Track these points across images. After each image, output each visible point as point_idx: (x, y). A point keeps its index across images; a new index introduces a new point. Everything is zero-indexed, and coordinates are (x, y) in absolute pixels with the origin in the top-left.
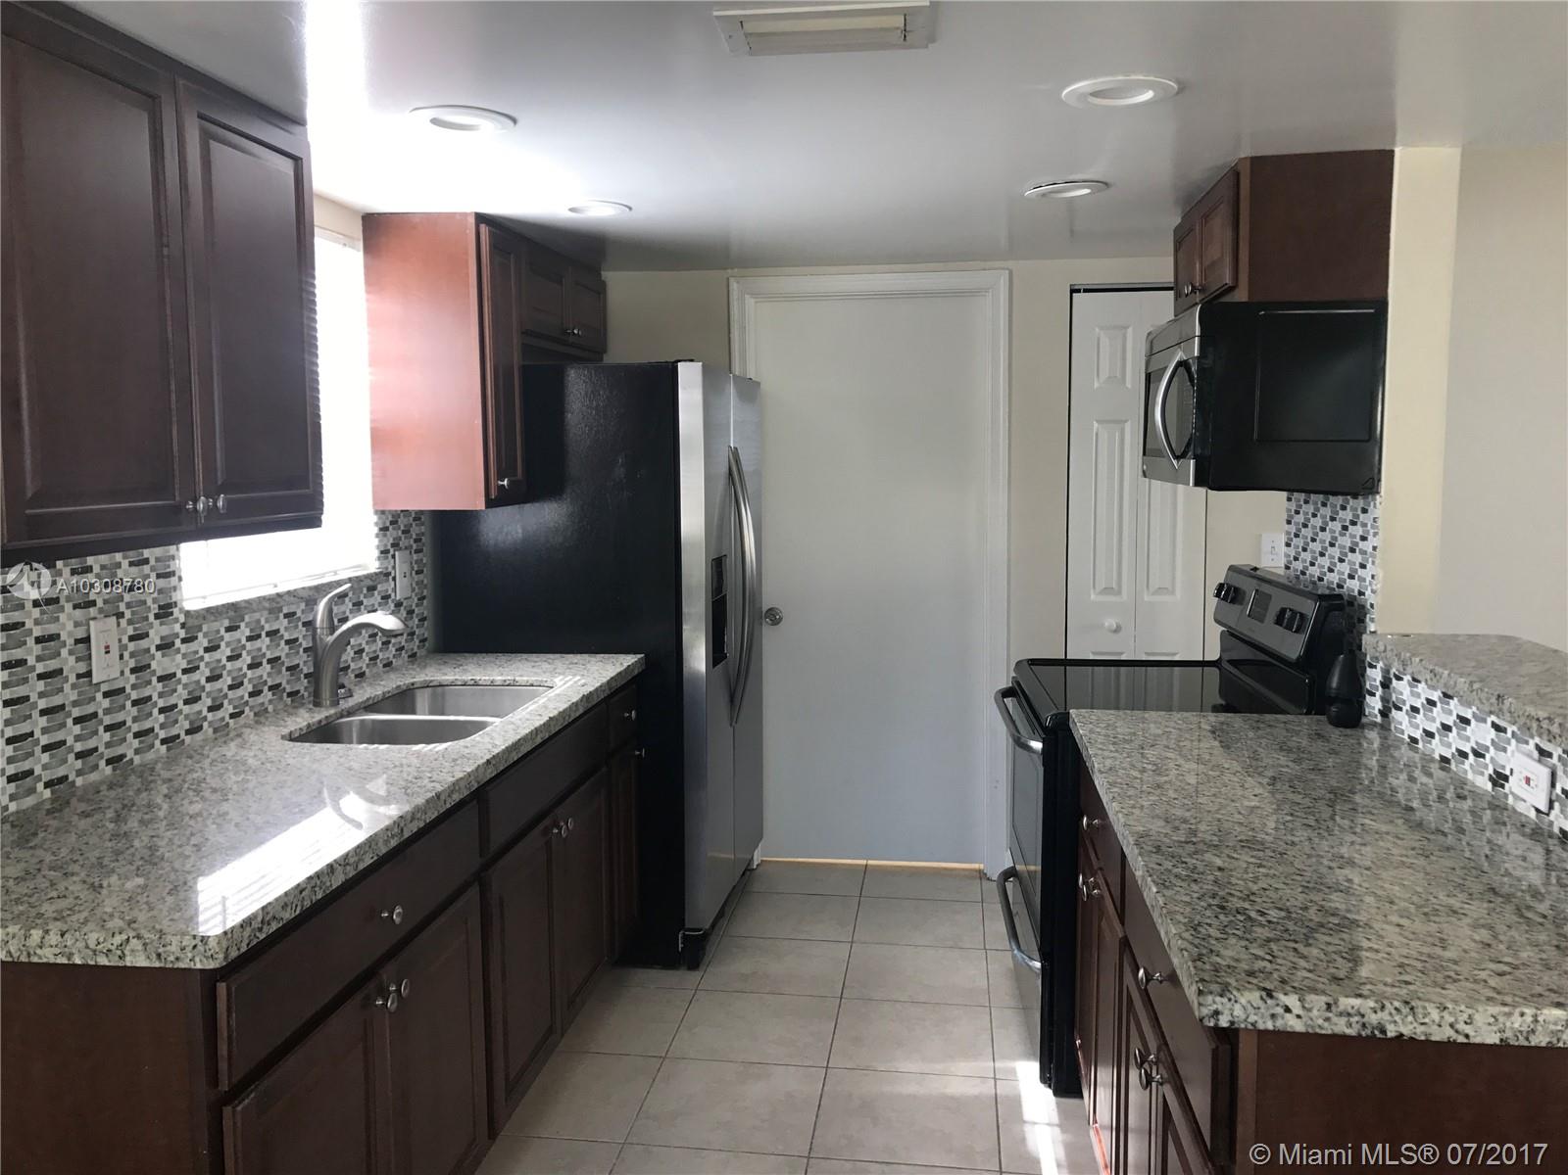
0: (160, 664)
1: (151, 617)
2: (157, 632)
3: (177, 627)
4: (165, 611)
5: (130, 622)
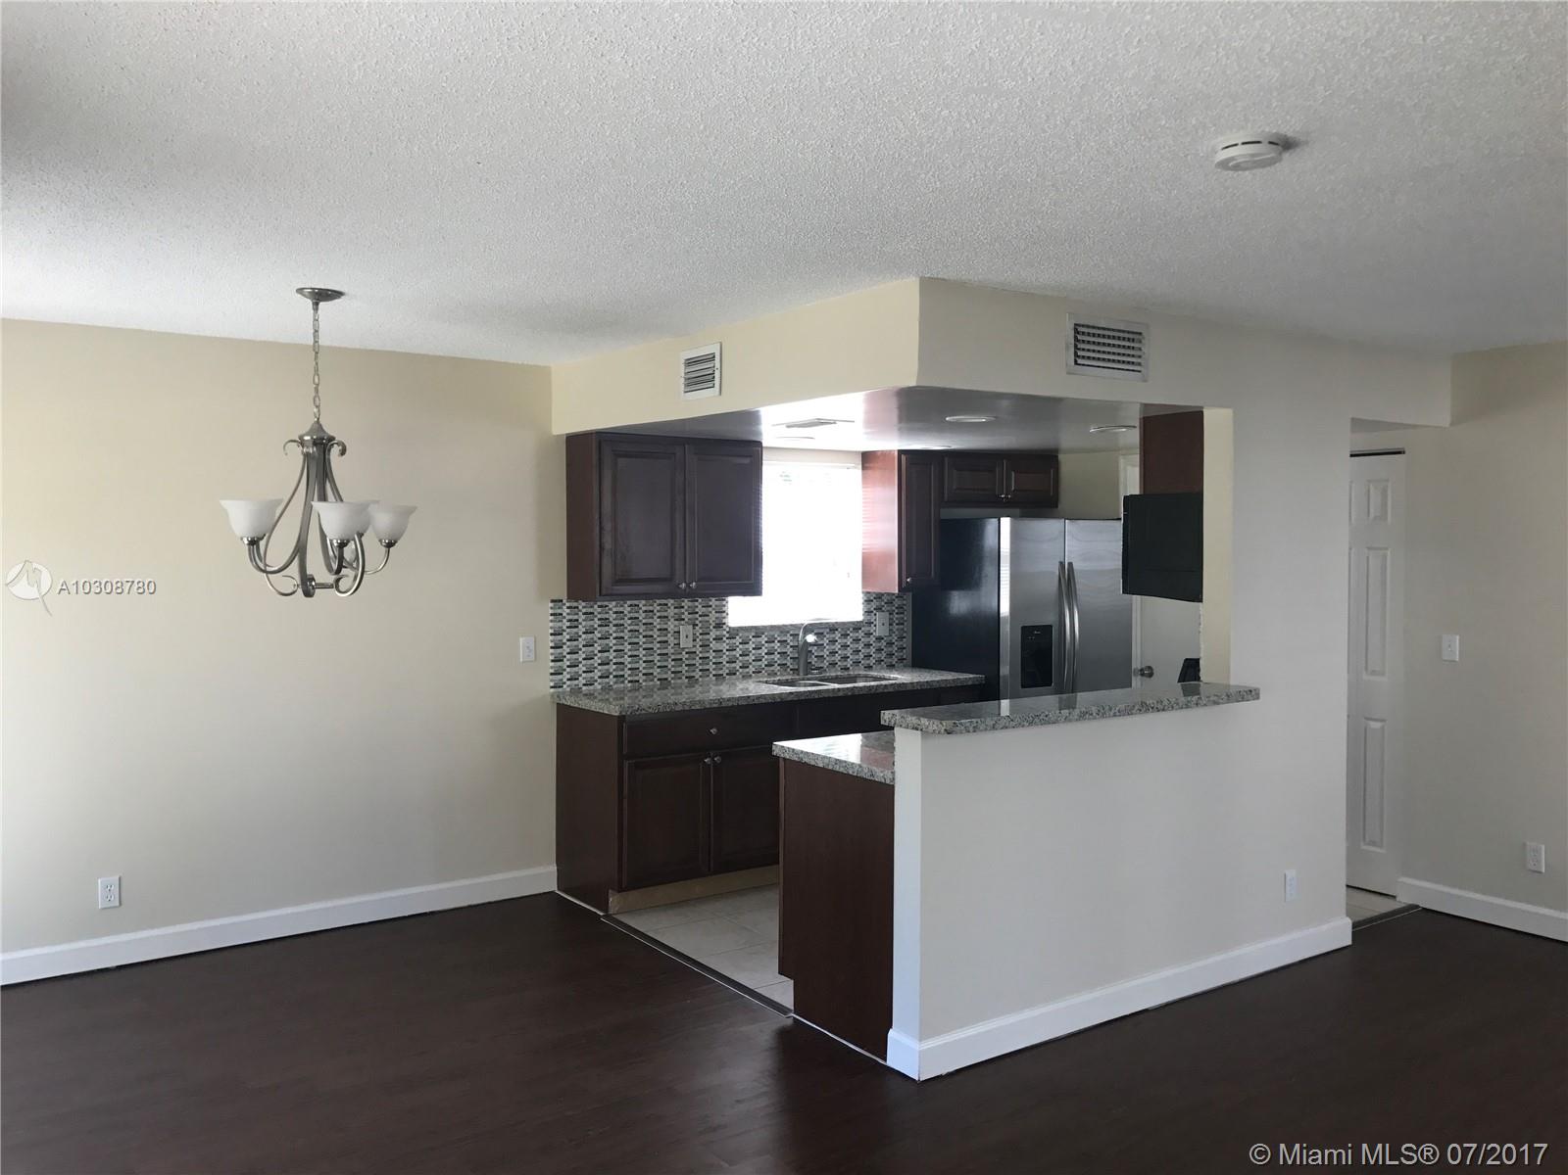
0: (714, 645)
1: (711, 627)
2: (713, 634)
3: (725, 633)
4: (720, 625)
5: (700, 628)
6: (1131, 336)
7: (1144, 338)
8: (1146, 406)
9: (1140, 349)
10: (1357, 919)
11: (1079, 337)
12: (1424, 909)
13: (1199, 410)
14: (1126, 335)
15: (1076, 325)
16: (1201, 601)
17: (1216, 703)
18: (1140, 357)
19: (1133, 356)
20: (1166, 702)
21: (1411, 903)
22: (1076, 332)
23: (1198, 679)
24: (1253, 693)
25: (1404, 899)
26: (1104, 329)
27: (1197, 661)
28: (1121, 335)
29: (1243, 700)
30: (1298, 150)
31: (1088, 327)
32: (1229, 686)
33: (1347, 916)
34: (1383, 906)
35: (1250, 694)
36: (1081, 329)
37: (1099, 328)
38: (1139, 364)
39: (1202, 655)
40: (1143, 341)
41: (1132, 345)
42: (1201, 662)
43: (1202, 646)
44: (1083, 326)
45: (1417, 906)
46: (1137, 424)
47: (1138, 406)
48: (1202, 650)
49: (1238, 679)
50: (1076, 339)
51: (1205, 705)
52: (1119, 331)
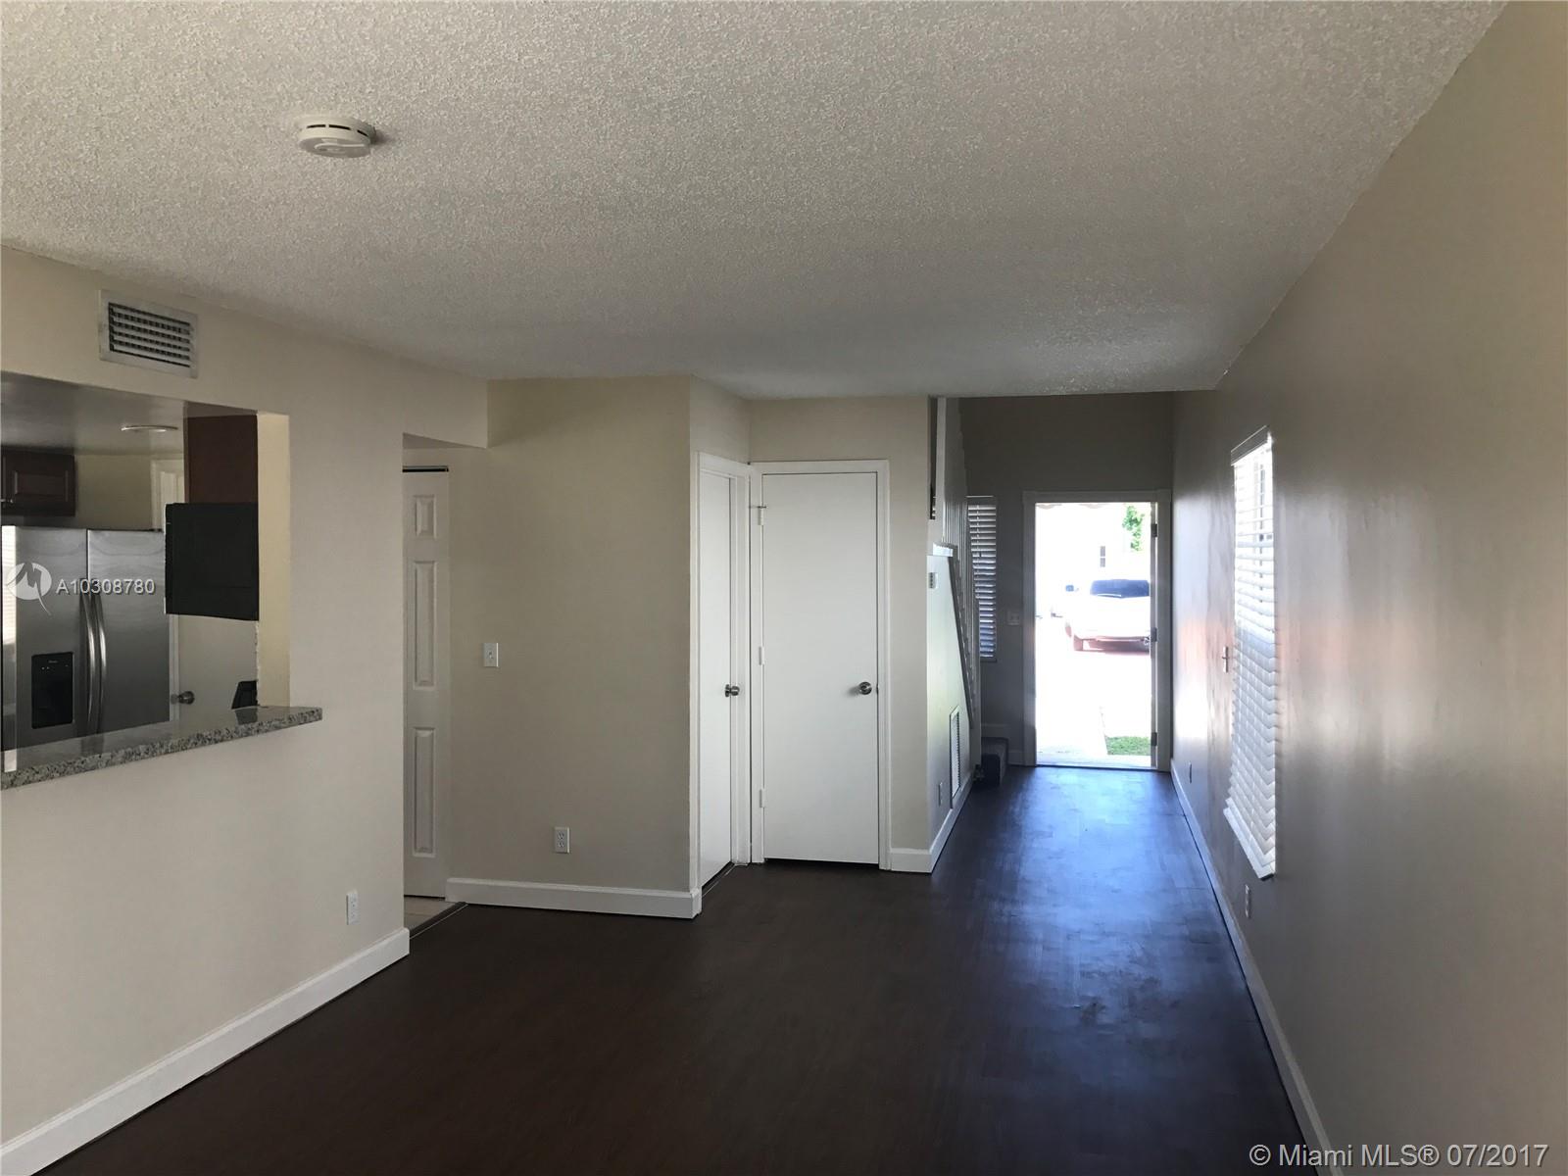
6: (177, 325)
7: (193, 330)
8: (191, 406)
9: (188, 342)
10: (413, 927)
11: (116, 319)
12: (470, 904)
13: (250, 414)
14: (171, 324)
15: (110, 304)
16: (257, 619)
17: (277, 728)
18: (188, 350)
19: (180, 348)
20: (225, 732)
21: (457, 901)
22: (111, 312)
23: (255, 703)
24: (316, 714)
25: (453, 899)
26: (144, 313)
27: (253, 684)
28: (166, 323)
29: (305, 722)
30: (384, 147)
31: (125, 308)
32: (288, 707)
33: (405, 926)
34: (434, 910)
35: (313, 715)
36: (117, 310)
37: (139, 312)
38: (187, 358)
39: (259, 677)
40: (191, 332)
41: (178, 335)
42: (258, 685)
43: (259, 667)
44: (120, 307)
45: (464, 903)
46: (180, 425)
47: (182, 404)
48: (259, 672)
49: (298, 699)
50: (111, 321)
51: (267, 731)
52: (162, 318)
